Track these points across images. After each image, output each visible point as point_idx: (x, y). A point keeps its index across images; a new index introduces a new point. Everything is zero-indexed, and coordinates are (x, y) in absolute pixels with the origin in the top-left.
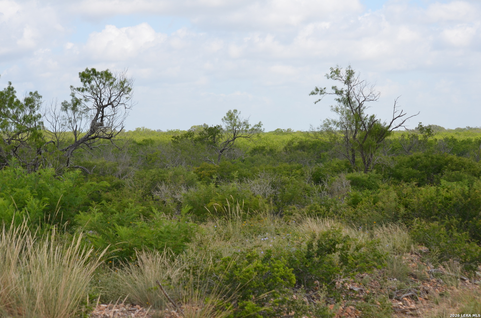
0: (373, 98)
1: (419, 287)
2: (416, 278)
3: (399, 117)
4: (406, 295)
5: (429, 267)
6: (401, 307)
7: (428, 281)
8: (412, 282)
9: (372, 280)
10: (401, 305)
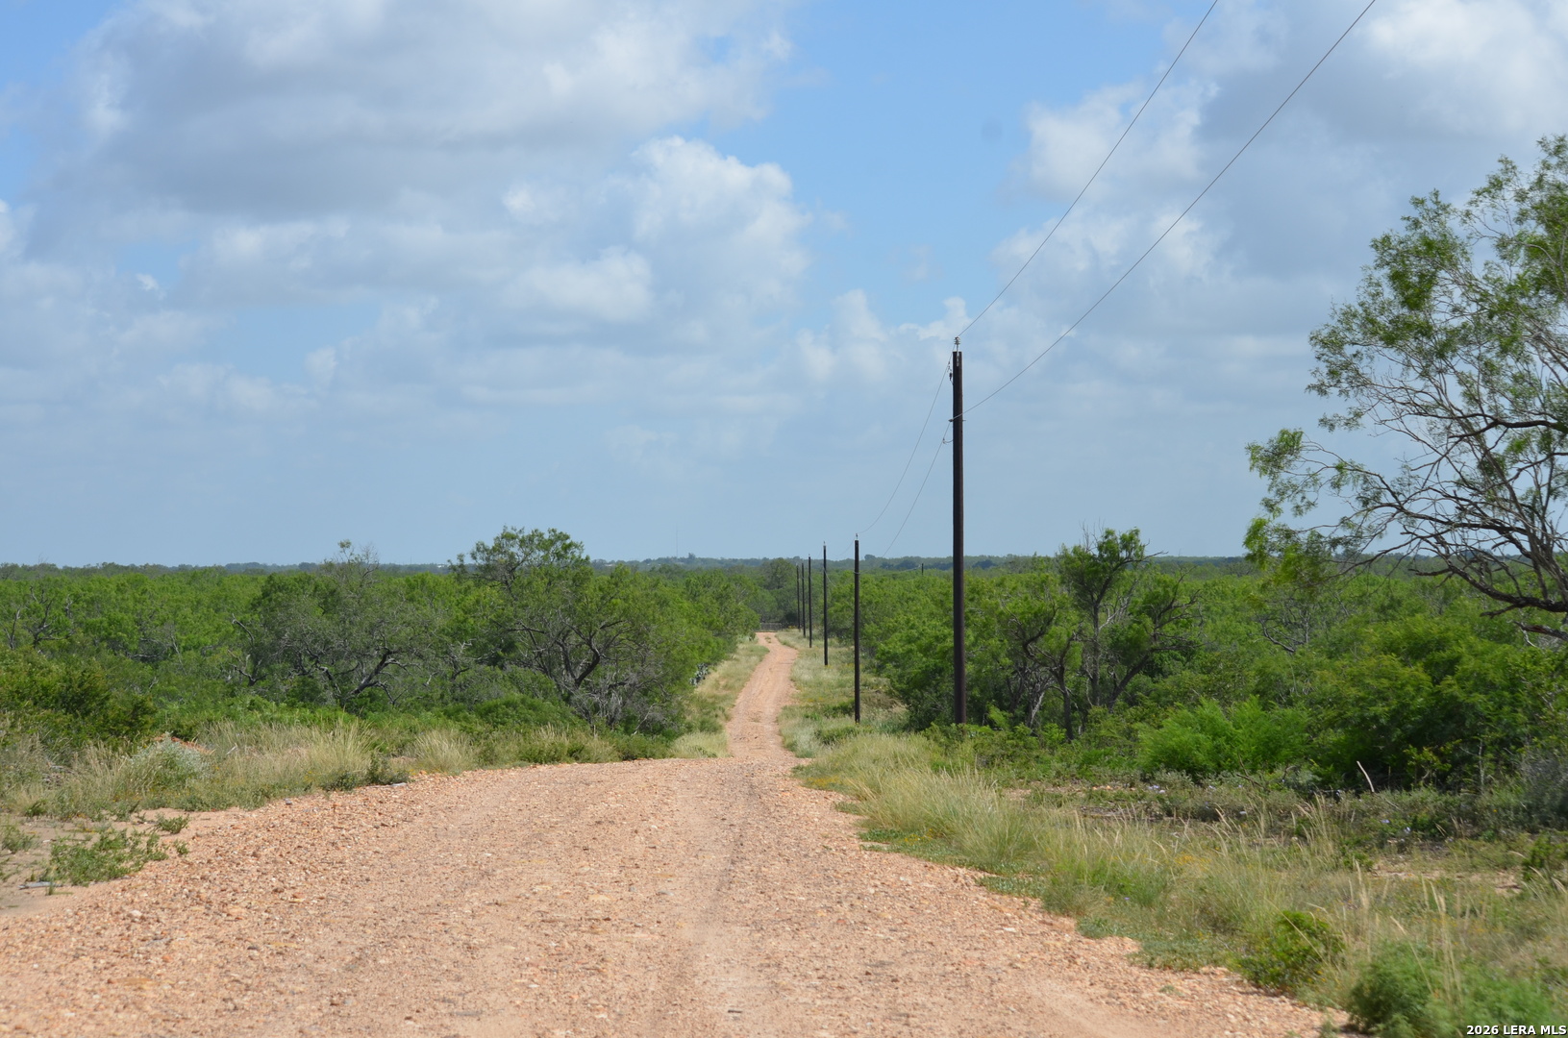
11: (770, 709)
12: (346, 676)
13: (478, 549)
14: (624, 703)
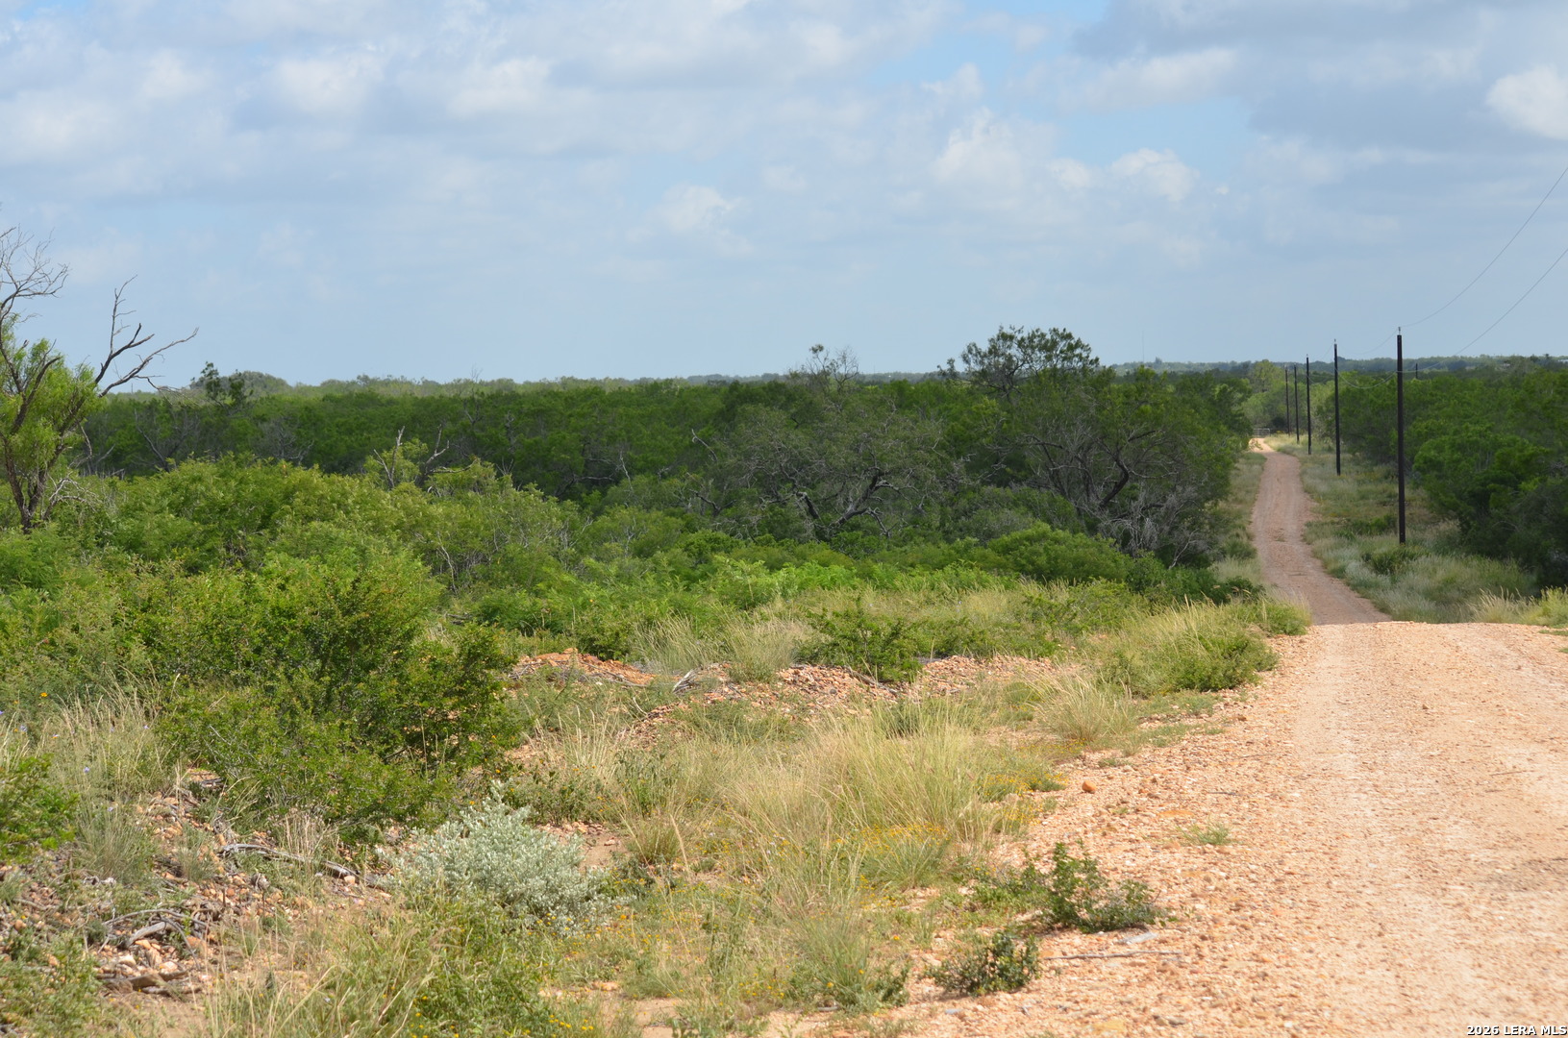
0: (45, 285)
1: (189, 903)
2: (178, 874)
3: (128, 346)
4: (146, 930)
5: (223, 839)
6: (129, 970)
7: (219, 881)
8: (168, 887)
9: (35, 886)
10: (129, 964)
11: (1292, 526)
12: (828, 504)
13: (970, 351)
14: (1161, 530)
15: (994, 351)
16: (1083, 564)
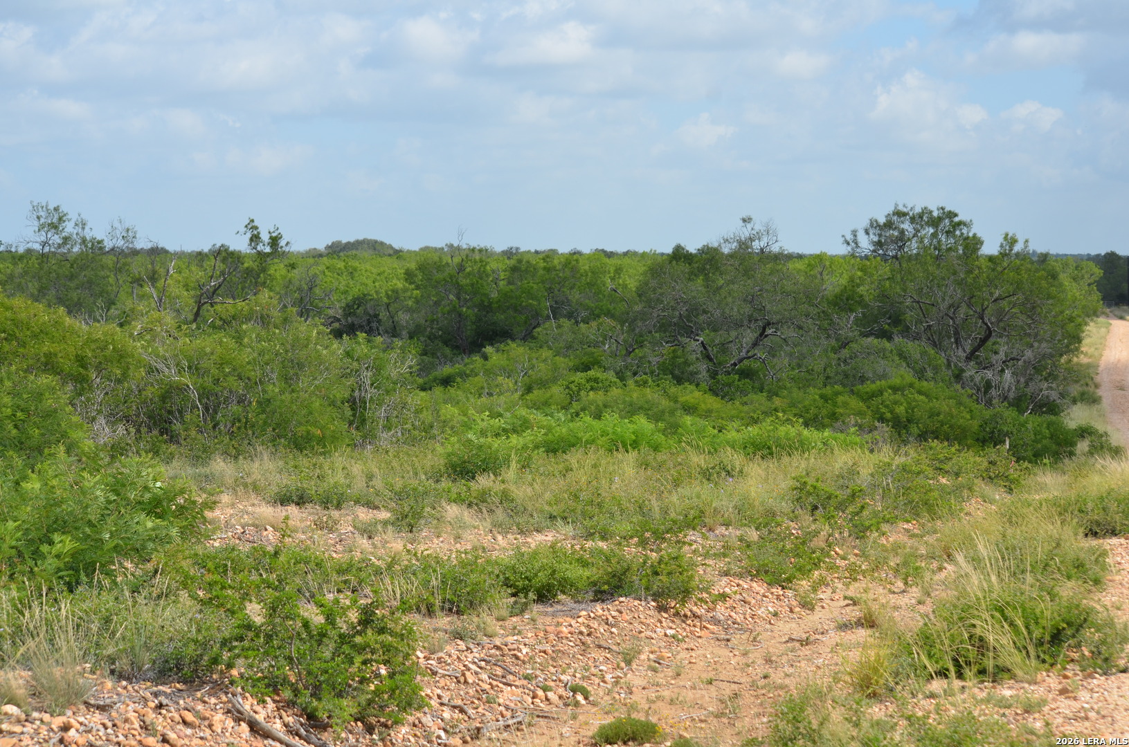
12: (722, 349)
13: (871, 225)
14: (1018, 381)
15: (889, 225)
16: (938, 414)
